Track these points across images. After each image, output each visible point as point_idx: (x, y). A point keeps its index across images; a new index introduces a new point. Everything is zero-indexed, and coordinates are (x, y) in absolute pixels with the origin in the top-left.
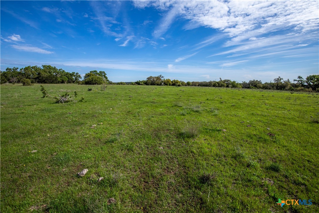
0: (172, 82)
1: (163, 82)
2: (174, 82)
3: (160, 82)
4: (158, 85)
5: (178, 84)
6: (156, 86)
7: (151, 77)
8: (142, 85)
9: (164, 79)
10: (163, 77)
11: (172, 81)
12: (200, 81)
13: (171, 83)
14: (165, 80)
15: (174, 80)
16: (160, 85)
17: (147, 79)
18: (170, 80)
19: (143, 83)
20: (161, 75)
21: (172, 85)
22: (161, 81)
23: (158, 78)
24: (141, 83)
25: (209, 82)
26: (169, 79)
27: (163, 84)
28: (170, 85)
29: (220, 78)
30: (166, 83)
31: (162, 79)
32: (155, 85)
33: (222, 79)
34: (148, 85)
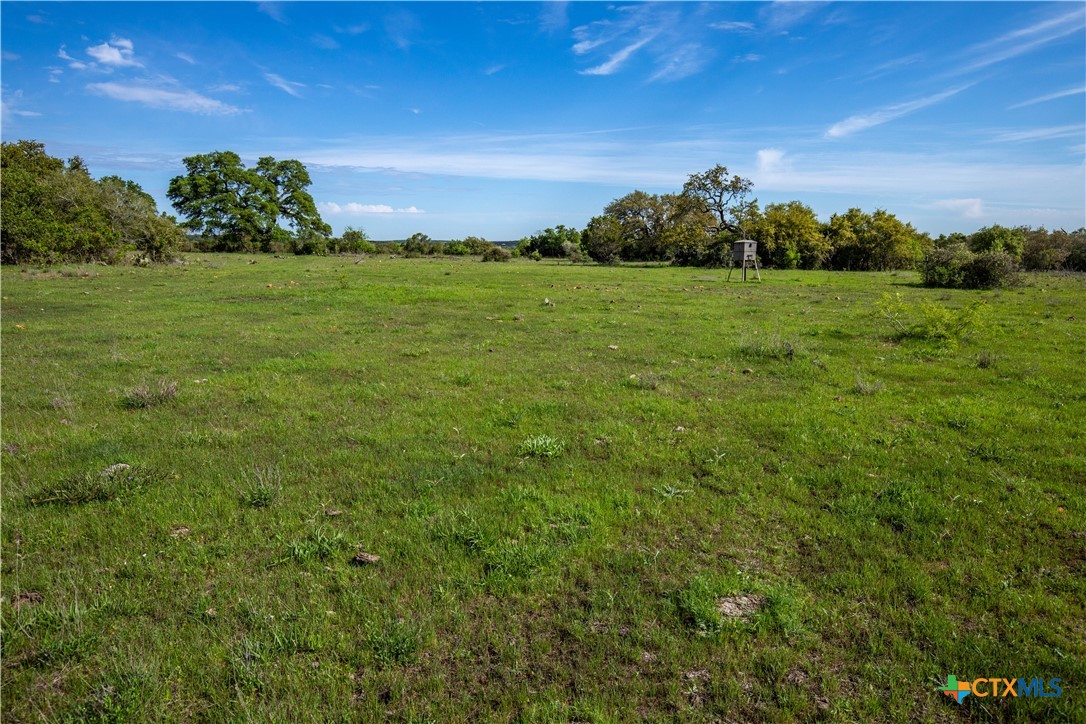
0: (829, 232)
2: (848, 233)
3: (704, 231)
4: (686, 259)
9: (752, 206)
10: (735, 187)
13: (824, 246)
14: (761, 211)
15: (852, 215)
18: (808, 212)
21: (825, 266)
22: (716, 222)
24: (567, 244)
26: (795, 207)
28: (807, 264)
30: (771, 245)
31: (730, 202)
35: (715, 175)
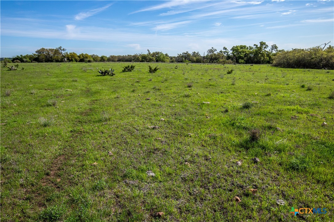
0: (79, 57)
1: (65, 57)
2: (82, 57)
3: (60, 57)
4: (57, 61)
5: (88, 59)
6: (54, 64)
7: (43, 49)
8: (26, 62)
9: (67, 53)
10: (64, 50)
11: (78, 55)
12: (122, 55)
13: (78, 59)
14: (68, 53)
15: (82, 54)
16: (62, 61)
17: (36, 52)
18: (76, 54)
19: (28, 59)
20: (61, 47)
21: (79, 62)
22: (61, 55)
23: (56, 51)
24: (25, 59)
25: (134, 56)
26: (74, 53)
27: (66, 59)
28: (76, 61)
29: (148, 50)
30: (71, 58)
31: (63, 52)
32: (52, 61)
33: (150, 52)
34: (42, 62)
35: (60, 48)
